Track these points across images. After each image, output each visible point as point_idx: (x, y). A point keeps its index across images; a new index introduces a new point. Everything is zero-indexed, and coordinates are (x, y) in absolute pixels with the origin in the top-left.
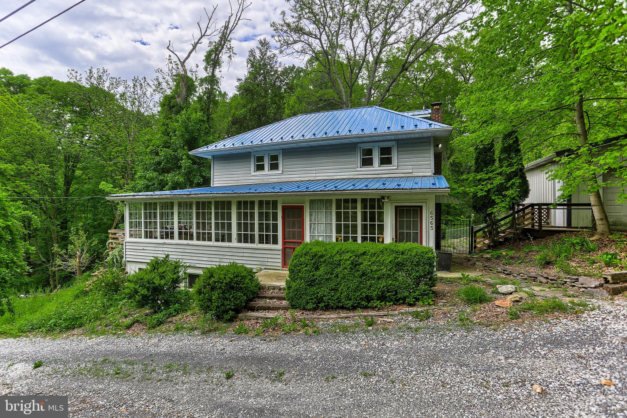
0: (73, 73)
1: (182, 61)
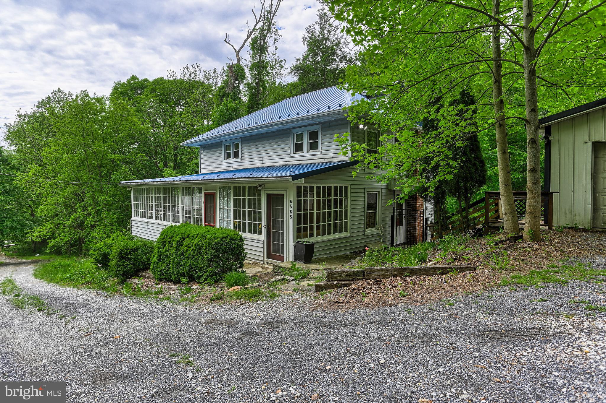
0: (171, 72)
1: (237, 50)
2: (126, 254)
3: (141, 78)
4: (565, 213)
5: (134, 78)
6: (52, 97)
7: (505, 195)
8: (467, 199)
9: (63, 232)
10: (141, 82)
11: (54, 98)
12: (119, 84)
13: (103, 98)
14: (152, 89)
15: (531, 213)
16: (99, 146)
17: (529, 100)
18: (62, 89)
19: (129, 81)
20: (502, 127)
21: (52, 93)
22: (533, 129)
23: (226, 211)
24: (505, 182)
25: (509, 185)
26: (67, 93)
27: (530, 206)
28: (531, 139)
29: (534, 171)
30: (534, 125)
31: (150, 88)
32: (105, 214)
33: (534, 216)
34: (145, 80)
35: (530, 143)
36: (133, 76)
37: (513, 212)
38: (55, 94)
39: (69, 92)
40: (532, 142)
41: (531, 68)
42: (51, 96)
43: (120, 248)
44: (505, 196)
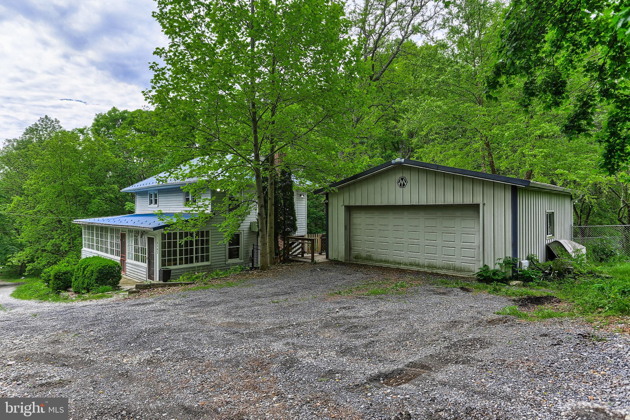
2: (59, 276)
3: (121, 109)
4: (335, 250)
5: (114, 110)
6: (40, 124)
9: (41, 256)
10: (120, 113)
11: (41, 125)
12: (101, 115)
13: (85, 129)
14: (131, 121)
16: (74, 180)
18: (49, 116)
19: (109, 113)
21: (39, 121)
23: (131, 246)
26: (54, 121)
31: (129, 120)
32: (78, 240)
34: (125, 112)
36: (114, 108)
38: (43, 121)
39: (56, 119)
42: (38, 123)
43: (55, 272)
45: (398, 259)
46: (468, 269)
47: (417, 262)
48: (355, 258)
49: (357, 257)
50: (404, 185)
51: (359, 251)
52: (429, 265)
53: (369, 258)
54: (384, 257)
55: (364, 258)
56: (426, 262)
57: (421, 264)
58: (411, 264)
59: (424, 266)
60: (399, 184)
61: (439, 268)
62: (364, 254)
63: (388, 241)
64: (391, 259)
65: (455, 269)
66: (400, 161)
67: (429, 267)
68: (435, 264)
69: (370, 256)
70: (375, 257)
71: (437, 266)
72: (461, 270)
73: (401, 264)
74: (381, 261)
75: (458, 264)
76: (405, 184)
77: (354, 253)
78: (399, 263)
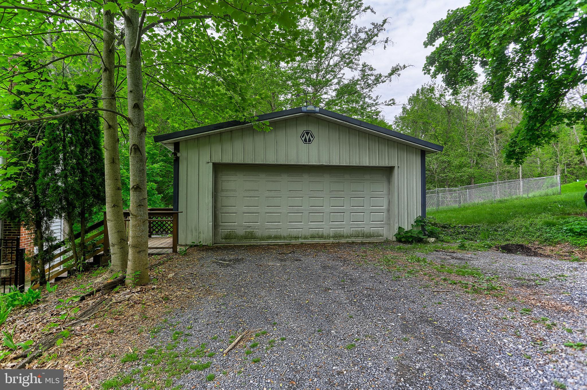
4: (192, 231)
7: (112, 219)
8: (83, 221)
15: (134, 246)
17: (131, 92)
20: (112, 130)
22: (136, 132)
24: (112, 202)
25: (118, 206)
27: (133, 237)
28: (133, 145)
29: (138, 189)
30: (138, 127)
33: (138, 250)
35: (133, 150)
37: (122, 241)
40: (134, 148)
41: (133, 48)
44: (112, 221)
45: (294, 232)
46: (377, 234)
47: (320, 233)
48: (226, 239)
49: (228, 237)
50: (310, 140)
51: (233, 228)
52: (335, 235)
53: (250, 236)
54: (273, 232)
55: (242, 237)
56: (332, 233)
57: (325, 234)
58: (313, 237)
59: (329, 237)
60: (303, 139)
61: (347, 237)
62: (241, 232)
63: (280, 211)
64: (284, 233)
65: (364, 235)
66: (313, 109)
67: (335, 237)
68: (342, 233)
69: (251, 233)
70: (259, 233)
71: (345, 234)
72: (370, 236)
73: (298, 238)
74: (269, 238)
75: (367, 230)
76: (312, 139)
77: (223, 231)
78: (296, 238)
